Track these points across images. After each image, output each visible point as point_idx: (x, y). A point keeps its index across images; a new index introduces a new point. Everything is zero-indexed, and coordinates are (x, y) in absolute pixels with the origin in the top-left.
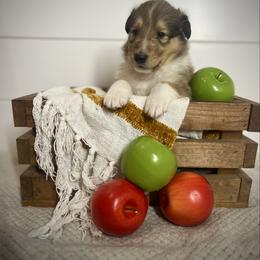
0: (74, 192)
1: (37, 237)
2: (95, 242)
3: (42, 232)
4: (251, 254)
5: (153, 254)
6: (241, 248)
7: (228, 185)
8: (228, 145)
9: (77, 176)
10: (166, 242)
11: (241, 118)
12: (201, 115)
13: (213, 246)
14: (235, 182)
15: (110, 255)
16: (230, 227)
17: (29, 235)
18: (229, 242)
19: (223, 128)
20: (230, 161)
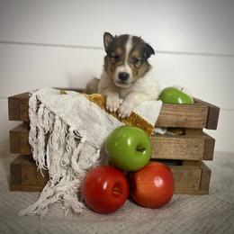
2: (76, 218)
3: (31, 209)
4: (205, 228)
5: (124, 227)
6: (197, 224)
7: (191, 175)
8: (190, 140)
12: (167, 114)
13: (174, 221)
14: (197, 172)
15: (89, 228)
16: (190, 209)
18: (189, 218)
19: (186, 126)
20: (192, 153)
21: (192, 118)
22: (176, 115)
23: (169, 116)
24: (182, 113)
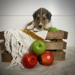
0: (17, 57)
1: (6, 70)
6: (62, 70)
7: (59, 54)
8: (58, 43)
9: (18, 52)
10: (42, 69)
12: (51, 35)
13: (54, 70)
14: (61, 53)
17: (4, 69)
18: (59, 69)
19: (57, 39)
20: (59, 47)
21: (59, 36)
22: (54, 35)
24: (56, 34)
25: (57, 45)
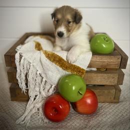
0: (36, 96)
11: (116, 63)
21: (112, 63)
23: (97, 62)
24: (105, 60)
25: (106, 78)
